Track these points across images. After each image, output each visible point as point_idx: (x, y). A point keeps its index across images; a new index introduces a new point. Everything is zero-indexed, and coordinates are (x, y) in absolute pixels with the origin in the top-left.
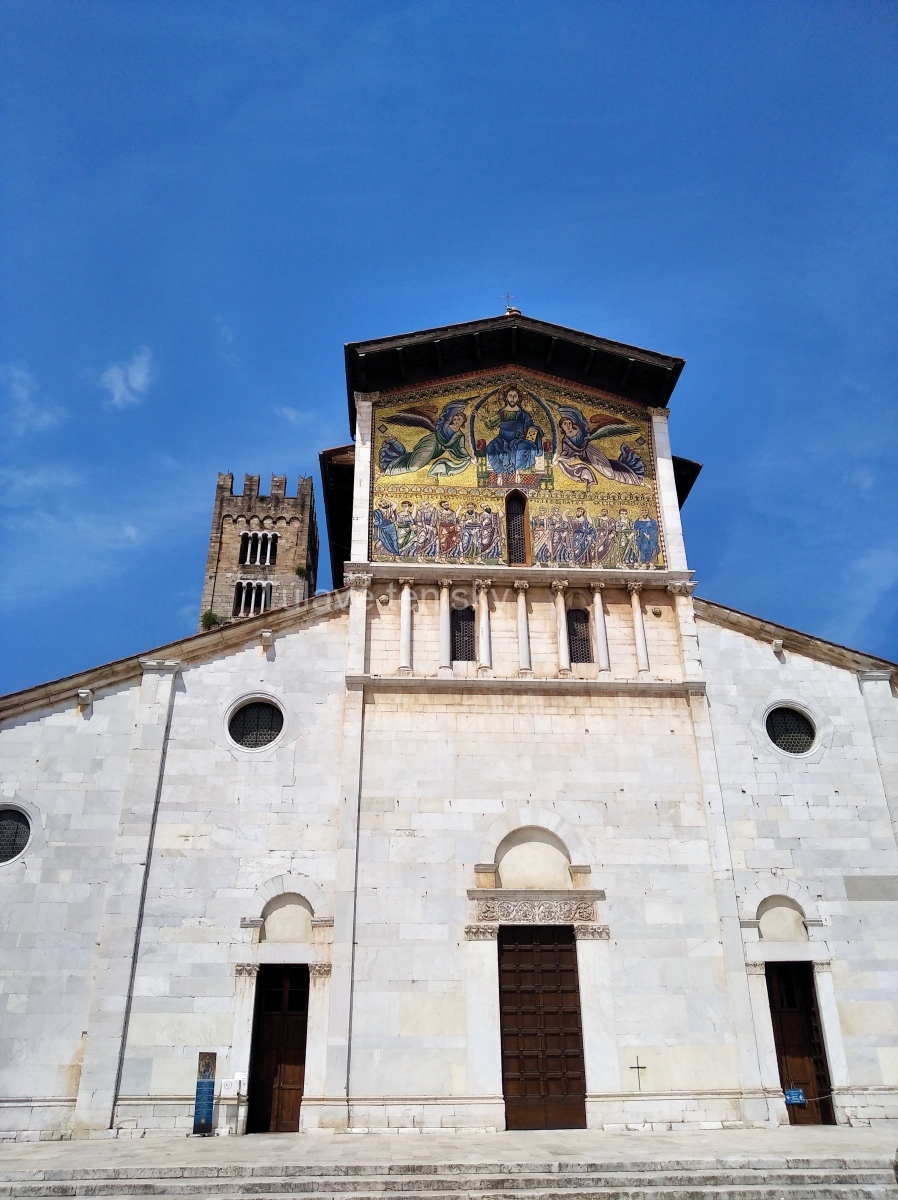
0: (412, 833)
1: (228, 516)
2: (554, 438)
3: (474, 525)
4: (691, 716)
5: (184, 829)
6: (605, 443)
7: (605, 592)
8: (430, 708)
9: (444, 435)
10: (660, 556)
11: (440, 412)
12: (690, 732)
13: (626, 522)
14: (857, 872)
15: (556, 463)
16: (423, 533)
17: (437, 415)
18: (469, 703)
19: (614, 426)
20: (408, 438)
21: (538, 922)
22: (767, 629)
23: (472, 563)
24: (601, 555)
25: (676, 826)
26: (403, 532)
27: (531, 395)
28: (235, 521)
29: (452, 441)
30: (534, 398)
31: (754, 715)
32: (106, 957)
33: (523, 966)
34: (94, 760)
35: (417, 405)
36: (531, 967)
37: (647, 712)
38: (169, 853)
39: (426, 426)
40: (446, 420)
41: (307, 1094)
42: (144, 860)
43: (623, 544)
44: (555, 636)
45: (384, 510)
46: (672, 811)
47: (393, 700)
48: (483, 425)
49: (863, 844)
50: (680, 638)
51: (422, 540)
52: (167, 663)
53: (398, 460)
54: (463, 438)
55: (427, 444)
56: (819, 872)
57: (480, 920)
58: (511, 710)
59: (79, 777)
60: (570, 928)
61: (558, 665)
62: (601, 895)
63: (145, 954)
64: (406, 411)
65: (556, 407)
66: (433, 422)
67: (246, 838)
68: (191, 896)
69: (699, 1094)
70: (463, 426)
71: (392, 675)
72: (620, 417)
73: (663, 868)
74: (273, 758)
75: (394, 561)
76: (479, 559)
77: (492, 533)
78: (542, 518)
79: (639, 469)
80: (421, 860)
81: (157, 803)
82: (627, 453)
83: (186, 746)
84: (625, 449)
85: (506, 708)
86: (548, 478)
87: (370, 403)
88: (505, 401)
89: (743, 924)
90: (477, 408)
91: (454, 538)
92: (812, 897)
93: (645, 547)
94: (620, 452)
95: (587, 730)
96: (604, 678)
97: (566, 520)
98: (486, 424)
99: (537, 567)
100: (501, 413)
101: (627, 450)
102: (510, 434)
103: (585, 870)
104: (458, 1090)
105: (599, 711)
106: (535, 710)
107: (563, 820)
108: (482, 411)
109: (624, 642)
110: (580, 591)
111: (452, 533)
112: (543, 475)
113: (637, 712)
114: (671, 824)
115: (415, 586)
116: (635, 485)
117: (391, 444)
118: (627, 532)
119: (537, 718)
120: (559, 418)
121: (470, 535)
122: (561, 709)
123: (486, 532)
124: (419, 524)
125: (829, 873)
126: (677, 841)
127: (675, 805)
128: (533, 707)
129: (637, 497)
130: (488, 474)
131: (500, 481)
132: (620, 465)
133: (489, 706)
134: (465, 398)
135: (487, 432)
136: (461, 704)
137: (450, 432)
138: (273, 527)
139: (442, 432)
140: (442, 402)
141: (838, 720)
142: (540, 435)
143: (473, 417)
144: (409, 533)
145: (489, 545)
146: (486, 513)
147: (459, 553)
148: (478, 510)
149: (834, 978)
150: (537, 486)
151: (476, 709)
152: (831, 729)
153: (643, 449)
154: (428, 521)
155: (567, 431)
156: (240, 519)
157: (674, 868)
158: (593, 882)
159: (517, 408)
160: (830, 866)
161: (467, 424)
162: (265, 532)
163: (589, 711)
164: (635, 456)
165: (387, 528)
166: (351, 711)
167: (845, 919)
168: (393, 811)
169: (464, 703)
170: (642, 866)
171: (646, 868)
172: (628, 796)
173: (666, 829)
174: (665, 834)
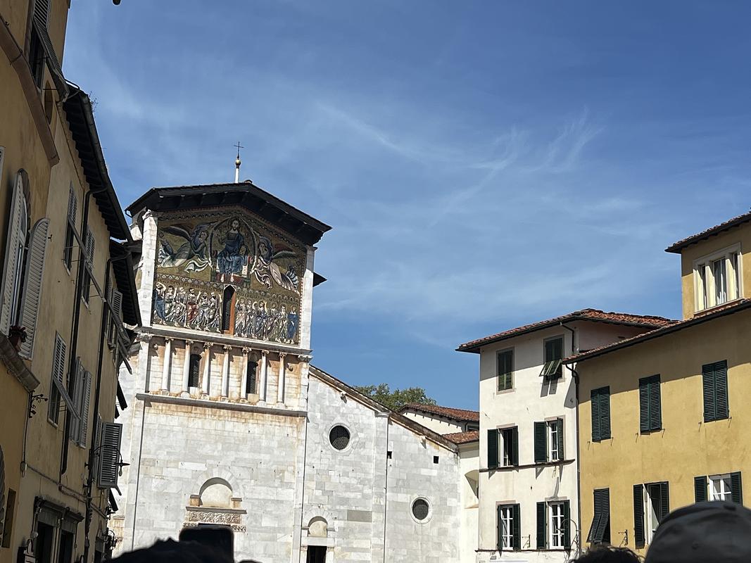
0: (162, 478)
3: (206, 306)
4: (297, 428)
7: (269, 356)
8: (176, 413)
10: (297, 336)
11: (194, 228)
12: (296, 436)
13: (284, 313)
14: (354, 508)
15: (253, 271)
16: (179, 308)
17: (193, 230)
18: (195, 412)
21: (216, 523)
22: (341, 386)
23: (203, 330)
24: (269, 333)
25: (282, 482)
26: (168, 305)
27: (246, 225)
29: (199, 249)
30: (247, 227)
31: (325, 430)
37: (278, 424)
39: (186, 237)
40: (197, 235)
44: (240, 377)
45: (158, 290)
46: (281, 474)
47: (158, 407)
48: (217, 241)
49: (359, 496)
50: (299, 385)
51: (177, 312)
53: (168, 257)
55: (185, 249)
56: (338, 507)
57: (189, 520)
58: (215, 418)
60: (230, 527)
61: (241, 395)
62: (245, 512)
65: (258, 235)
66: (190, 234)
70: (206, 239)
71: (159, 395)
73: (273, 501)
76: (207, 328)
77: (215, 312)
78: (242, 306)
79: (295, 281)
80: (165, 491)
82: (291, 270)
84: (290, 267)
85: (213, 415)
86: (248, 281)
87: (154, 218)
88: (231, 226)
89: (302, 529)
90: (215, 229)
91: (195, 313)
92: (333, 518)
94: (287, 269)
95: (249, 431)
96: (260, 405)
97: (254, 308)
98: (219, 240)
99: (236, 337)
100: (228, 234)
103: (240, 500)
105: (256, 421)
107: (232, 475)
108: (218, 231)
109: (272, 384)
110: (256, 353)
111: (194, 310)
112: (245, 278)
113: (274, 423)
114: (280, 481)
115: (173, 343)
116: (291, 290)
117: (165, 246)
118: (284, 320)
119: (227, 423)
120: (259, 242)
121: (204, 312)
122: (238, 419)
123: (212, 311)
124: (177, 302)
125: (342, 508)
126: (280, 489)
127: (283, 471)
128: (226, 417)
129: (291, 299)
131: (222, 279)
132: (286, 278)
134: (210, 221)
135: (219, 246)
136: (191, 412)
137: (199, 243)
139: (194, 242)
141: (361, 435)
142: (247, 252)
143: (213, 235)
144: (171, 307)
146: (213, 299)
147: (197, 323)
148: (209, 296)
149: (334, 554)
150: (242, 285)
151: (198, 416)
152: (357, 440)
154: (182, 300)
155: (262, 251)
157: (278, 502)
158: (242, 506)
160: (343, 505)
161: (209, 238)
163: (251, 421)
164: (295, 273)
165: (160, 302)
166: (137, 413)
167: (344, 528)
168: (154, 466)
169: (193, 412)
170: (264, 499)
171: (266, 501)
172: (263, 466)
173: (277, 483)
174: (276, 485)
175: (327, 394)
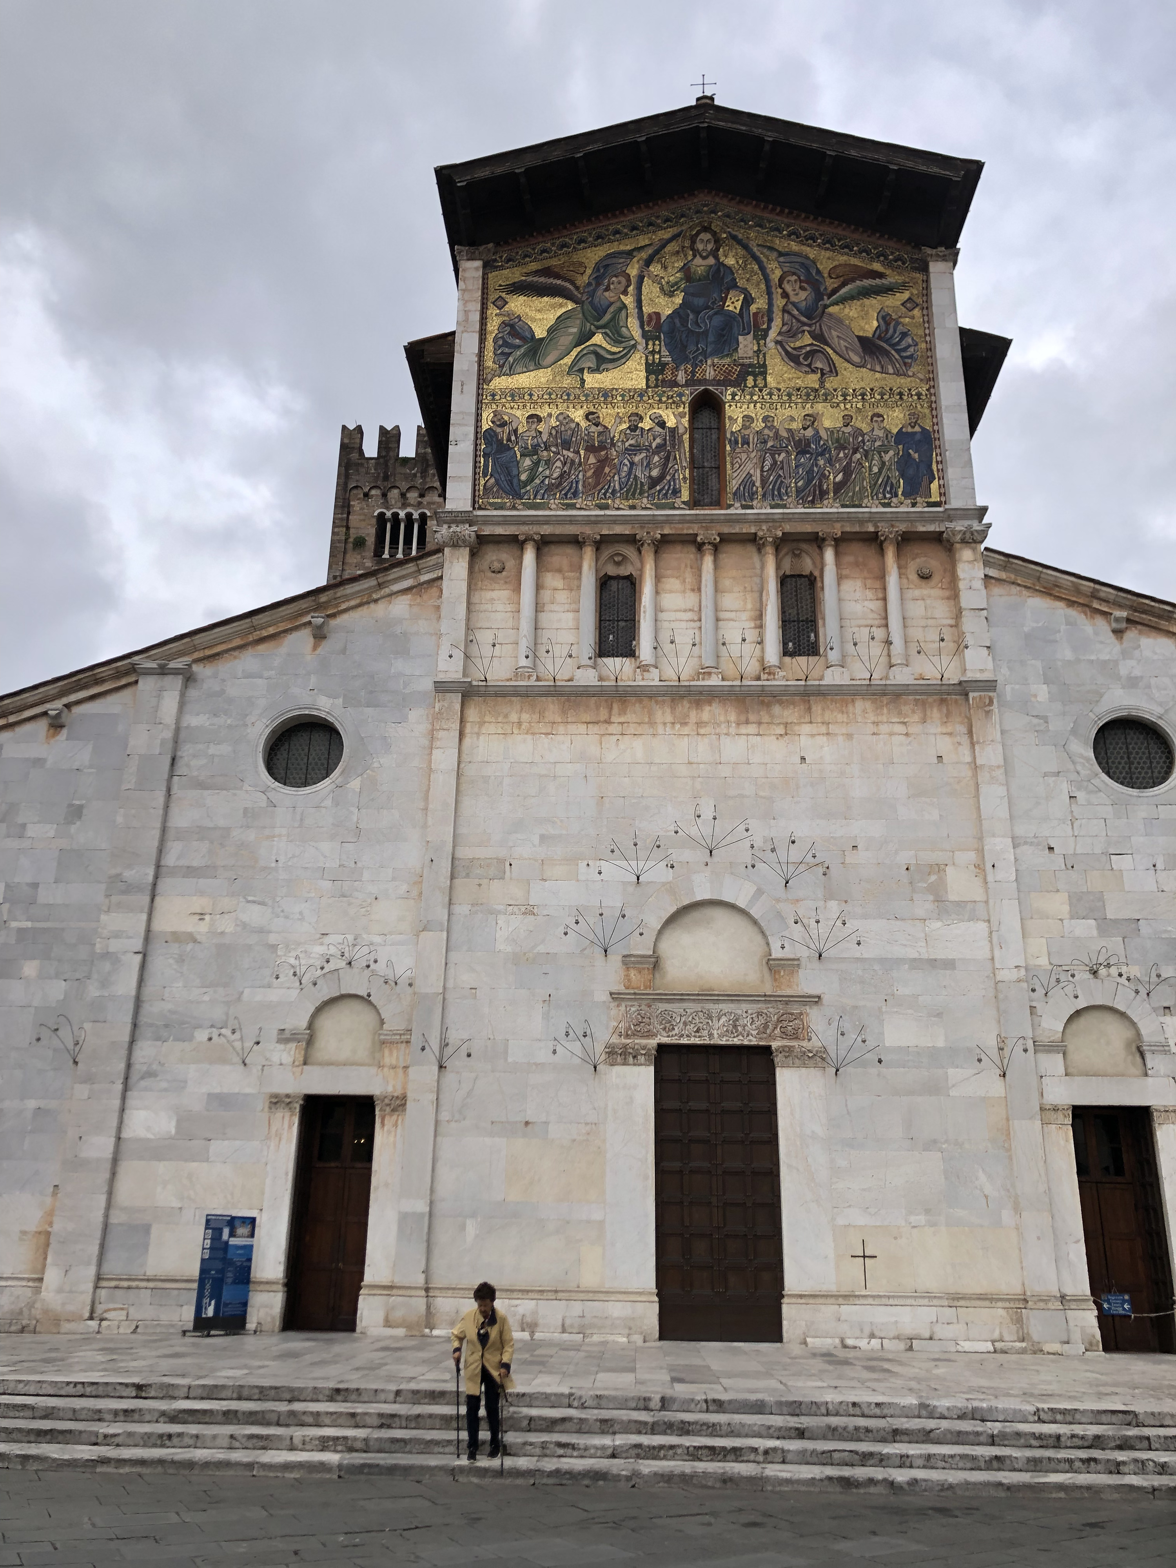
0: (530, 911)
1: (356, 487)
2: (770, 304)
3: (635, 449)
4: (970, 733)
5: (198, 903)
6: (850, 311)
7: (843, 547)
8: (561, 729)
9: (595, 309)
10: (934, 486)
11: (589, 271)
12: (968, 759)
13: (881, 434)
15: (771, 345)
16: (558, 464)
17: (586, 278)
18: (622, 720)
19: (867, 282)
20: (539, 316)
21: (717, 1041)
22: (1102, 595)
23: (633, 507)
24: (838, 487)
25: (939, 900)
26: (527, 462)
27: (734, 238)
28: (366, 495)
29: (607, 317)
30: (739, 242)
31: (1074, 732)
32: (85, 1082)
33: (692, 1105)
34: (71, 805)
35: (554, 262)
36: (704, 1106)
37: (901, 729)
38: (177, 937)
39: (568, 296)
40: (598, 284)
41: (369, 1276)
42: (139, 947)
43: (875, 469)
44: (759, 617)
45: (499, 430)
46: (933, 878)
47: (506, 716)
48: (656, 289)
50: (958, 614)
51: (555, 475)
52: (172, 665)
53: (522, 350)
54: (623, 313)
55: (568, 322)
57: (627, 1036)
58: (686, 730)
59: (50, 830)
60: (767, 1049)
61: (762, 660)
62: (817, 1000)
63: (142, 1078)
64: (537, 273)
65: (775, 254)
66: (577, 288)
67: (287, 917)
68: (206, 998)
69: (956, 1299)
70: (625, 293)
71: (508, 680)
72: (877, 266)
73: (916, 963)
74: (328, 802)
75: (514, 508)
76: (645, 500)
77: (667, 459)
78: (747, 432)
79: (905, 349)
80: (541, 949)
81: (158, 867)
82: (888, 324)
83: (202, 786)
84: (884, 318)
85: (678, 726)
86: (761, 371)
87: (478, 264)
88: (692, 249)
89: (1039, 1047)
90: (648, 262)
91: (607, 470)
92: (1155, 1010)
93: (911, 472)
94: (875, 324)
95: (803, 759)
96: (833, 677)
97: (785, 434)
98: (662, 289)
99: (736, 510)
100: (685, 269)
101: (885, 319)
102: (699, 301)
103: (792, 965)
104: (589, 1279)
105: (823, 729)
106: (723, 729)
107: (759, 892)
108: (655, 269)
109: (869, 622)
110: (804, 546)
111: (603, 462)
112: (751, 365)
113: (884, 728)
114: (931, 898)
115: (543, 544)
116: (898, 374)
117: (512, 326)
118: (883, 449)
119: (726, 741)
120: (778, 273)
121: (632, 464)
122: (763, 726)
123: (656, 458)
124: (553, 449)
126: (939, 924)
127: (939, 869)
128: (719, 725)
129: (901, 394)
130: (663, 365)
131: (681, 377)
132: (874, 345)
133: (652, 723)
134: (629, 248)
135: (662, 300)
136: (608, 722)
137: (605, 303)
138: (420, 503)
139: (591, 303)
140: (593, 256)
142: (748, 301)
143: (641, 279)
144: (536, 464)
145: (661, 477)
146: (658, 429)
147: (614, 492)
148: (646, 424)
150: (739, 382)
151: (632, 729)
153: (913, 317)
154: (566, 445)
155: (791, 293)
156: (373, 492)
157: (933, 963)
158: (804, 983)
159: (711, 261)
161: (631, 289)
162: (409, 510)
163: (806, 729)
164: (900, 327)
165: (505, 457)
166: (441, 734)
168: (503, 878)
169: (614, 719)
170: (882, 961)
171: (889, 964)
172: (862, 856)
173: (923, 905)
174: (920, 912)
175: (1063, 627)
